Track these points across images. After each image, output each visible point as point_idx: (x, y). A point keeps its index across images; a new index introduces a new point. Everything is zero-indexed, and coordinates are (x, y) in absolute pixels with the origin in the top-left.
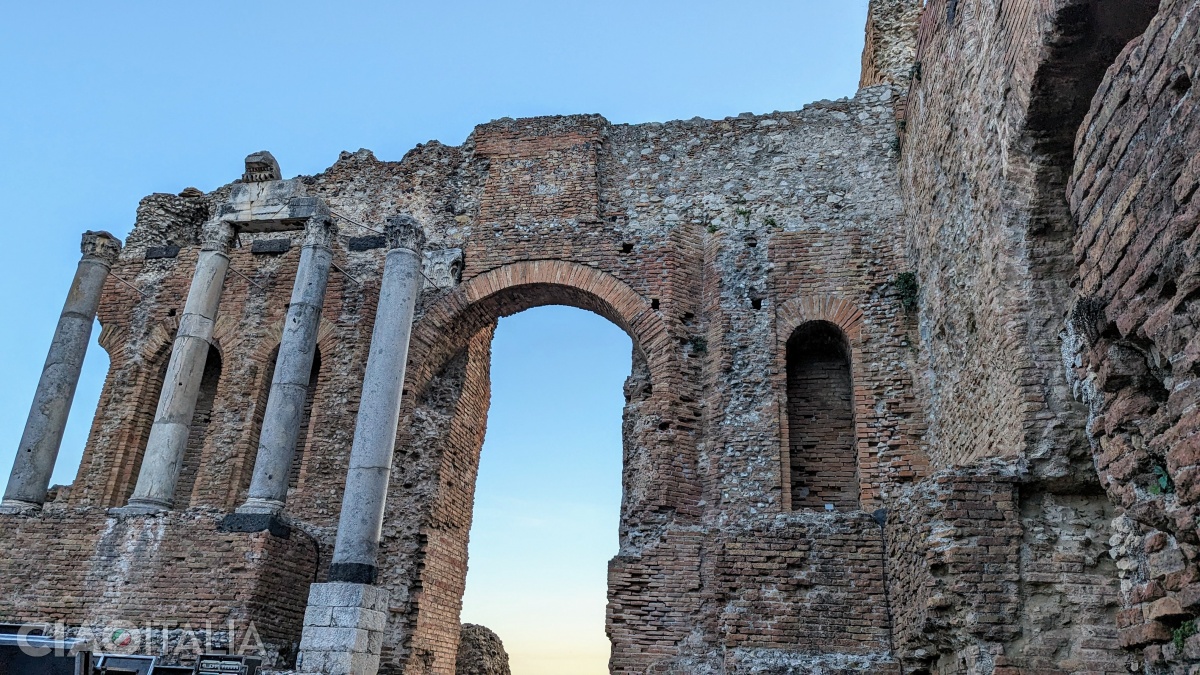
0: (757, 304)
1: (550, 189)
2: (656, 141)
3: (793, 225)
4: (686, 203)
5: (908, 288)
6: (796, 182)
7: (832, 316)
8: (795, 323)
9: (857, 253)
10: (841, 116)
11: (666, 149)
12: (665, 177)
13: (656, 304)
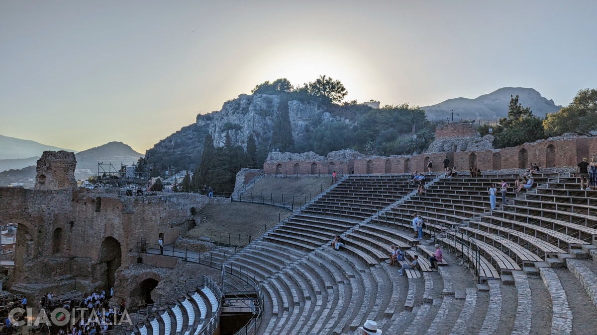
0: (50, 224)
1: (15, 204)
2: (34, 193)
3: (56, 212)
4: (39, 206)
5: (72, 223)
6: (57, 204)
7: (61, 227)
8: (56, 228)
9: (65, 217)
10: (65, 192)
11: (36, 196)
12: (35, 201)
13: (35, 226)
